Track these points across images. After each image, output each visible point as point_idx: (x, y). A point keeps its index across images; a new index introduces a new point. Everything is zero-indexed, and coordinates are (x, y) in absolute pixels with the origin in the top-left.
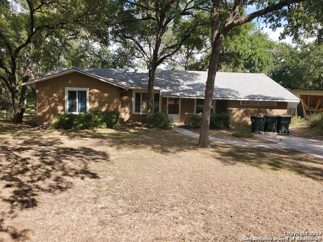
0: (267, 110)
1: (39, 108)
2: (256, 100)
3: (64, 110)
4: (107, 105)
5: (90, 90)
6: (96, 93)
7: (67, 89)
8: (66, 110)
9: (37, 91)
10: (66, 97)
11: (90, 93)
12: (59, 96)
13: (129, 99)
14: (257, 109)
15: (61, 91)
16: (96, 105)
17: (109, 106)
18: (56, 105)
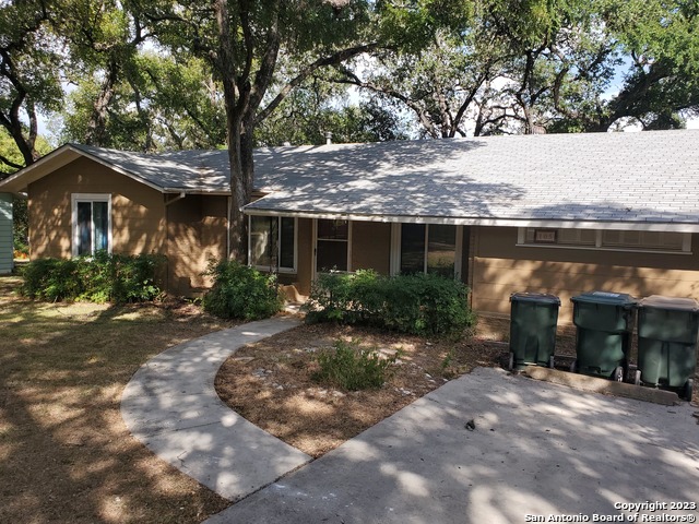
0: (644, 270)
1: (33, 241)
2: (567, 225)
3: (69, 250)
4: (144, 237)
5: (113, 197)
6: (125, 206)
7: (77, 197)
8: (73, 248)
9: (30, 203)
10: (74, 217)
11: (114, 207)
12: (63, 215)
13: (218, 222)
14: (592, 267)
15: (66, 202)
16: (125, 236)
17: (148, 242)
18: (59, 237)
